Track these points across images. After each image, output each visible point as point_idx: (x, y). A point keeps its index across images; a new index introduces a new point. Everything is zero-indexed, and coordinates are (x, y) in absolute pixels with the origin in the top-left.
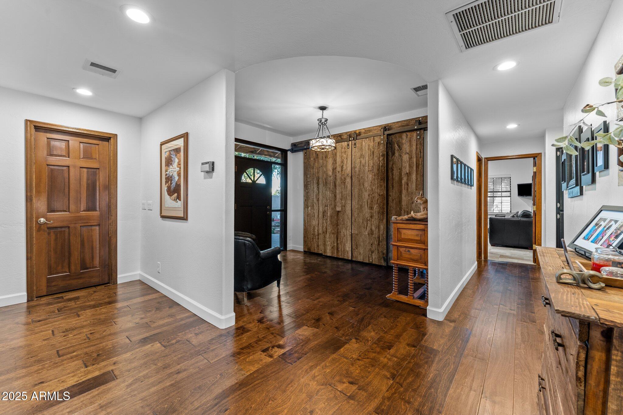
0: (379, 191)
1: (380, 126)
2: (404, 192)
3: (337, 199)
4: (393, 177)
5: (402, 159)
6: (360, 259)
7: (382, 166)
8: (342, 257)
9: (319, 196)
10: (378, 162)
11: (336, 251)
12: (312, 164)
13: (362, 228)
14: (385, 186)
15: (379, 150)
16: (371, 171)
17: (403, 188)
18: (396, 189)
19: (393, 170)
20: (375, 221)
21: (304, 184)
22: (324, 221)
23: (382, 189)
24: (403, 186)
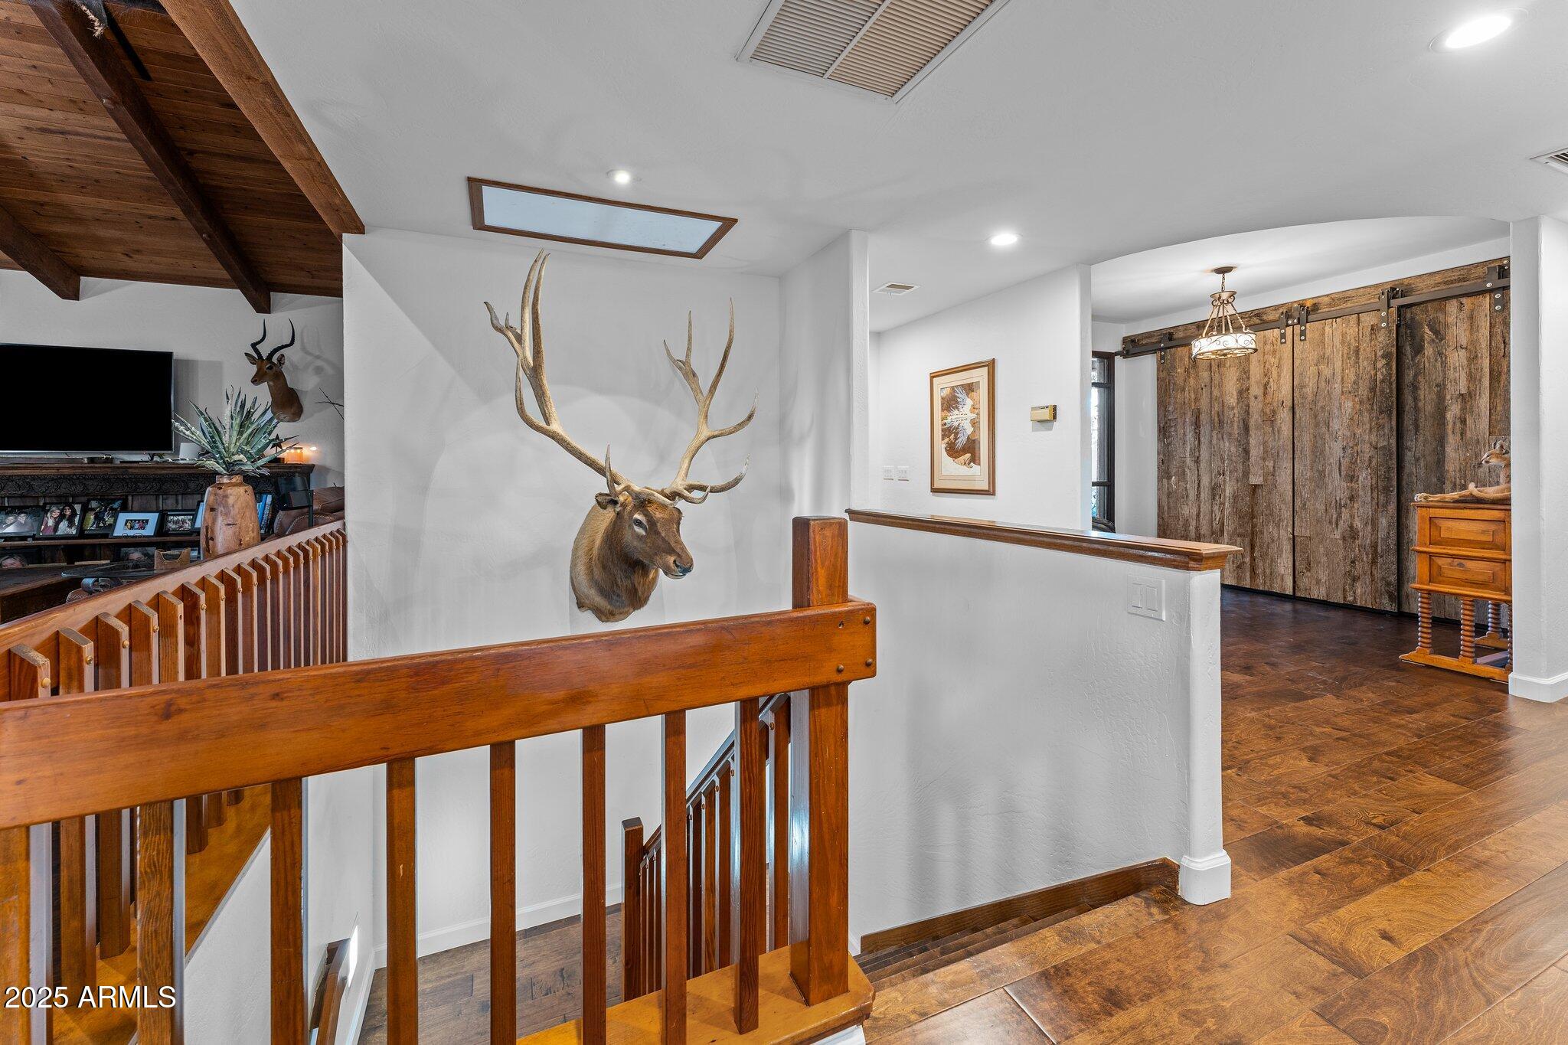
0: (1373, 438)
1: (1376, 286)
2: (1452, 440)
3: (1252, 459)
4: (1416, 405)
5: (1444, 364)
6: (1319, 593)
7: (1382, 381)
8: (1266, 589)
9: (1199, 451)
10: (1372, 372)
11: (1248, 574)
12: (1180, 382)
13: (1326, 524)
14: (1391, 428)
15: (1373, 343)
16: (1350, 393)
17: (1450, 432)
18: (1427, 432)
19: (1415, 388)
20: (1363, 509)
21: (1159, 426)
22: (1216, 508)
23: (1384, 435)
24: (1450, 427)
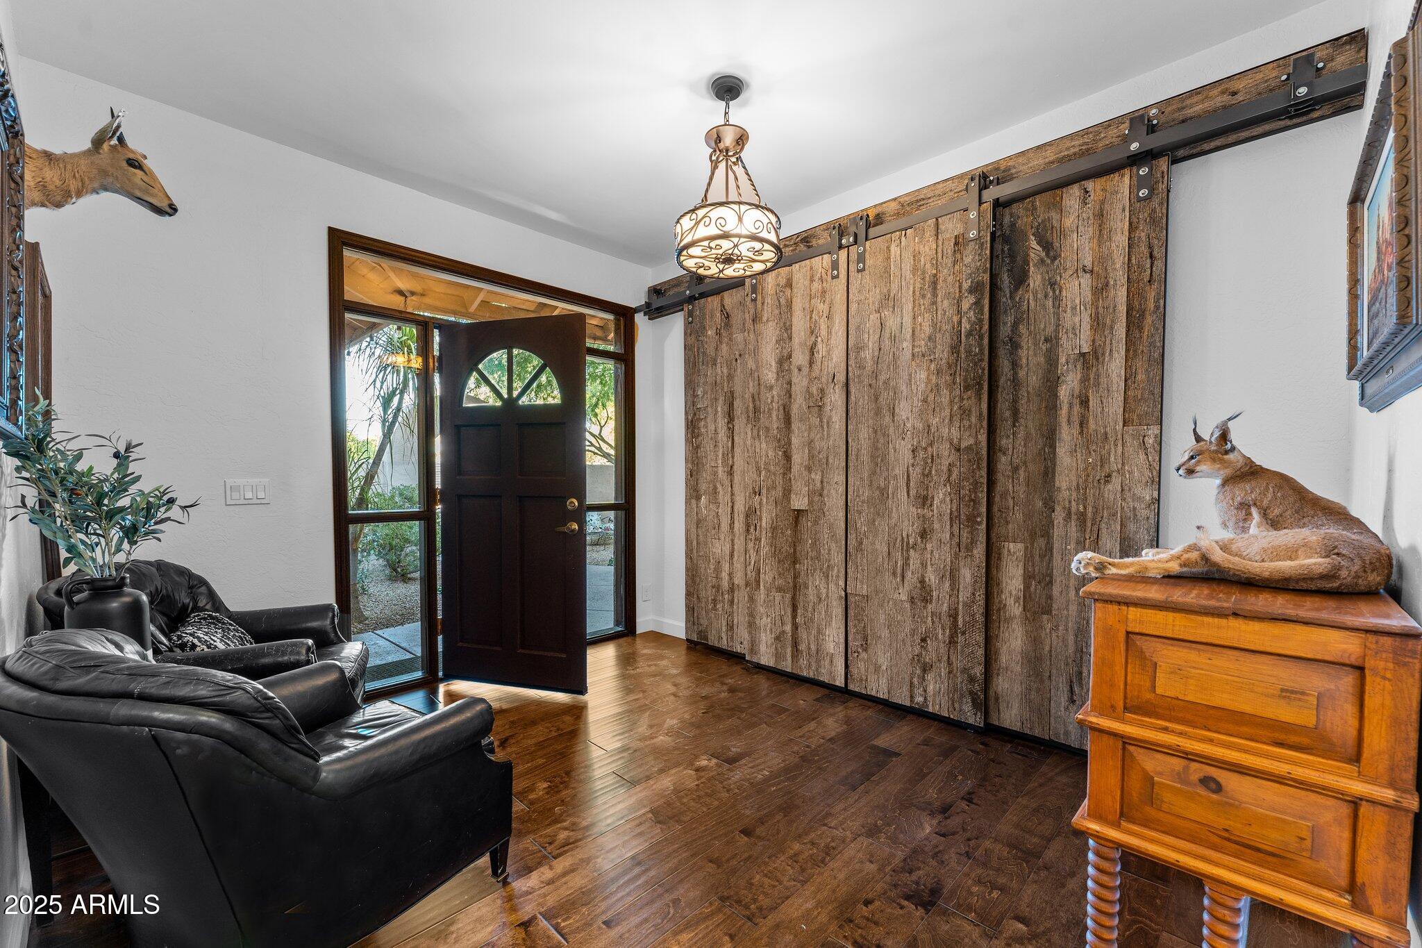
1: (961, 177)
2: (1067, 435)
3: (795, 469)
4: (1015, 374)
5: (1057, 299)
6: (878, 687)
7: (969, 334)
8: (811, 675)
9: (733, 457)
10: (955, 319)
11: (789, 651)
12: (711, 351)
13: (887, 576)
14: (981, 414)
15: (957, 267)
16: (923, 356)
17: (1063, 419)
18: (1030, 423)
19: (1015, 346)
20: (939, 553)
21: (687, 419)
22: (751, 545)
23: (970, 426)
24: (1064, 411)
